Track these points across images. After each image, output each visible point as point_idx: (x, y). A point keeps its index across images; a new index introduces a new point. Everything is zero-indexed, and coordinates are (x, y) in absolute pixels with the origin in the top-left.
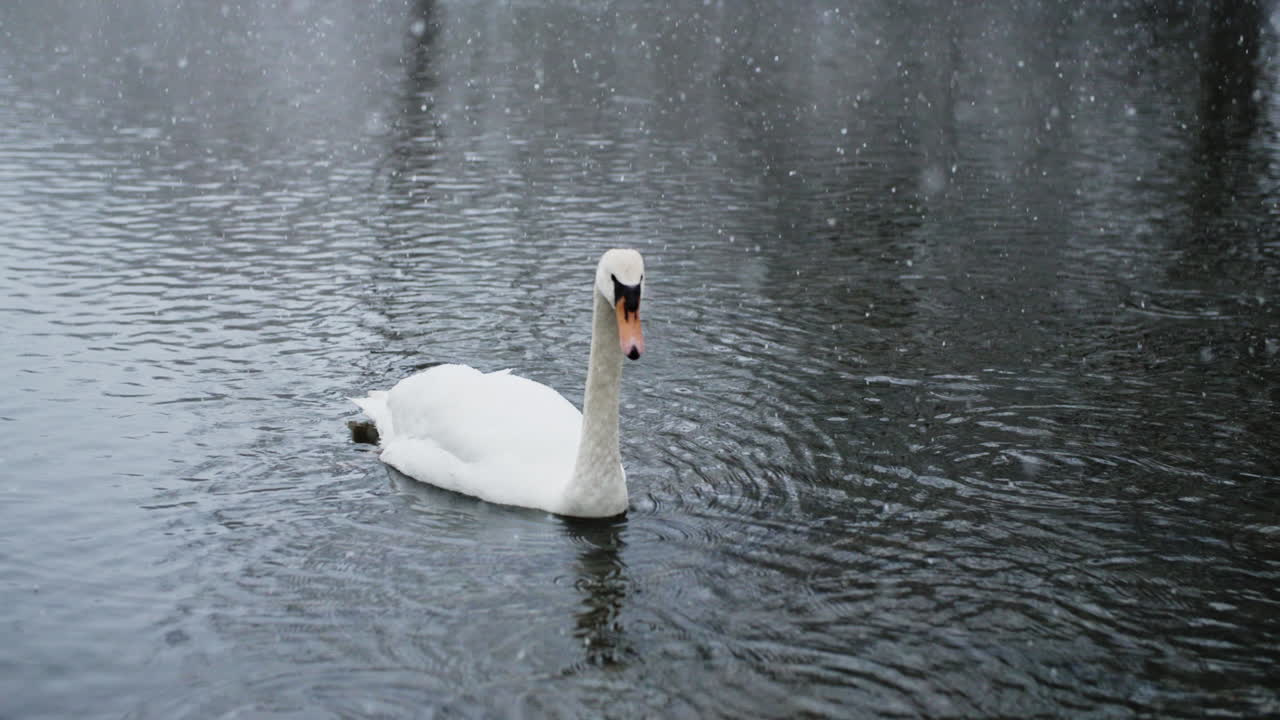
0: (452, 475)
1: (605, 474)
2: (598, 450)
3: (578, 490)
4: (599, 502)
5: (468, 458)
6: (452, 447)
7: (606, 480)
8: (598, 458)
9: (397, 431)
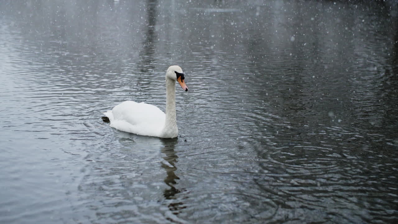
0: (130, 129)
1: (173, 125)
2: (172, 119)
3: (166, 130)
4: (172, 133)
5: (134, 124)
6: (129, 121)
7: (173, 127)
8: (172, 121)
9: (115, 119)
